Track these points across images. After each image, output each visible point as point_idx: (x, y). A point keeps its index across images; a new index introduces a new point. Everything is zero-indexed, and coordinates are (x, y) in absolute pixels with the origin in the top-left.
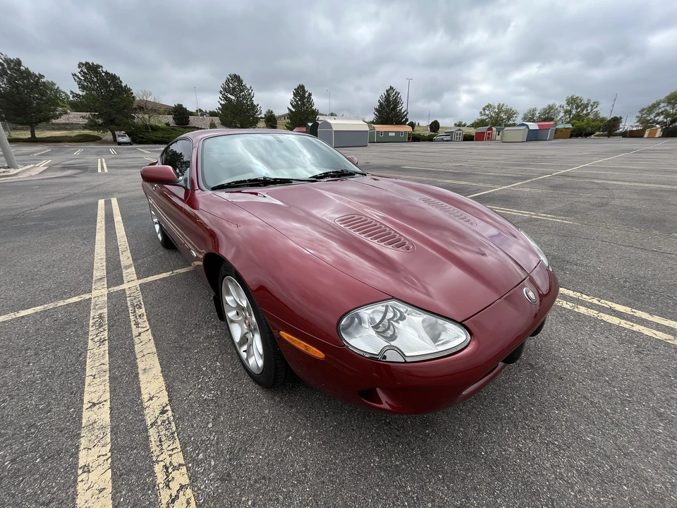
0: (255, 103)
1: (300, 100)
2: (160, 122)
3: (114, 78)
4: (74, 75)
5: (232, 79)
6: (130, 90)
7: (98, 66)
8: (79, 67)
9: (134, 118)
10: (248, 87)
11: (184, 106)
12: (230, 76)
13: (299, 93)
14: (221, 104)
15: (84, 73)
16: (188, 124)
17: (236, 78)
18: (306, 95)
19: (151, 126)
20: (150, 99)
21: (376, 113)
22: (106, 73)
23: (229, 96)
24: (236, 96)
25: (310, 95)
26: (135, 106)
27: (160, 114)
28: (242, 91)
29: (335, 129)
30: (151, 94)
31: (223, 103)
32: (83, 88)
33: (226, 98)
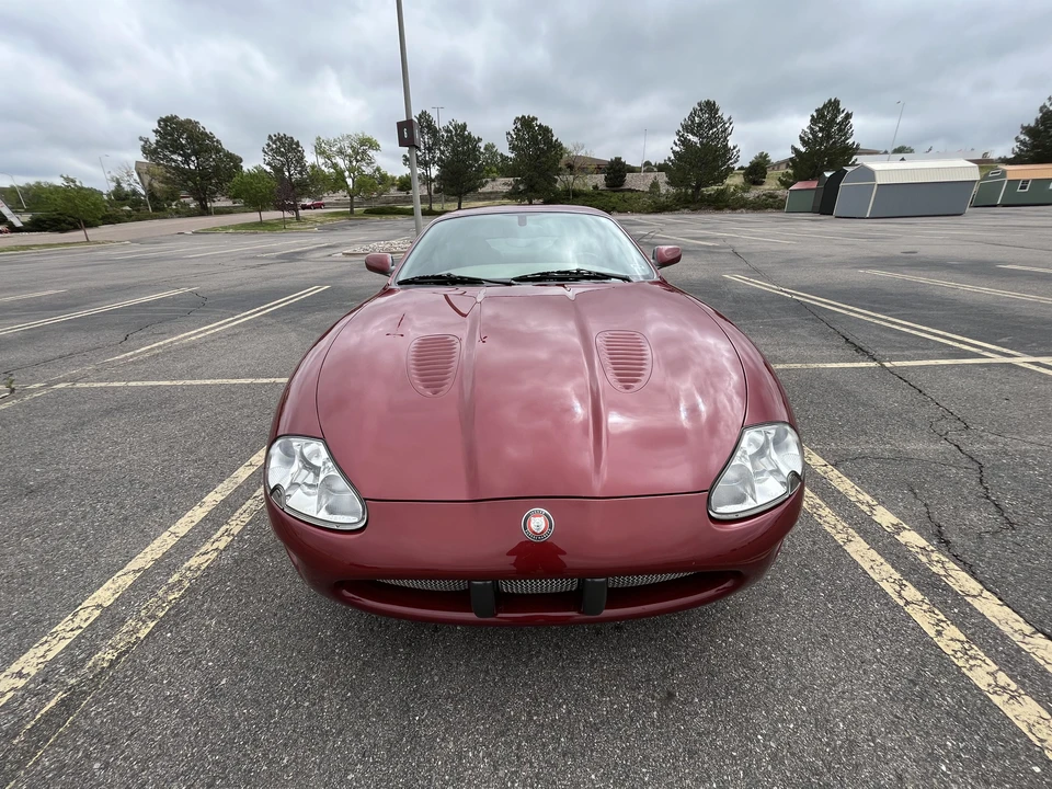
0: (730, 145)
1: (821, 130)
2: (585, 185)
3: (546, 131)
4: (508, 133)
5: (701, 110)
6: (560, 144)
7: (535, 119)
8: (515, 123)
9: (556, 181)
10: (725, 118)
11: (623, 160)
12: (699, 104)
13: (823, 117)
14: (674, 152)
15: (519, 130)
16: (622, 185)
17: (710, 107)
18: (839, 119)
19: (574, 191)
20: (582, 153)
21: (1022, 137)
22: (540, 126)
23: (691, 137)
24: (701, 136)
25: (848, 116)
26: (562, 165)
27: (587, 174)
28: (713, 127)
29: (880, 180)
30: (583, 147)
31: (677, 149)
32: (513, 148)
33: (684, 142)
